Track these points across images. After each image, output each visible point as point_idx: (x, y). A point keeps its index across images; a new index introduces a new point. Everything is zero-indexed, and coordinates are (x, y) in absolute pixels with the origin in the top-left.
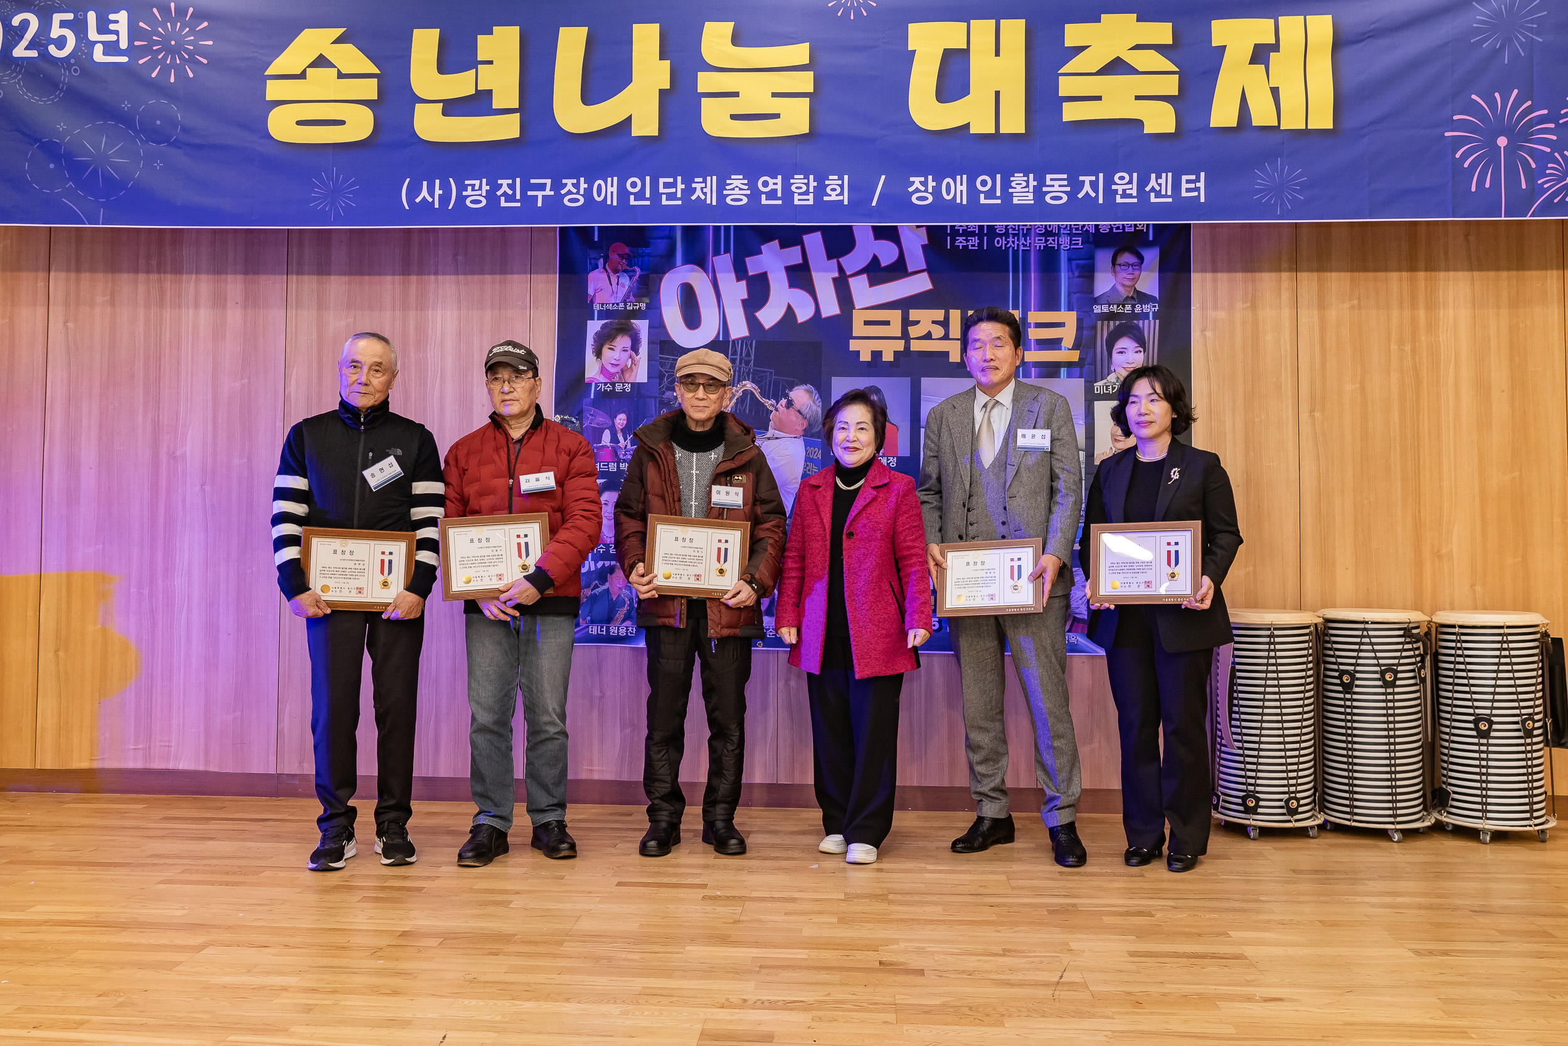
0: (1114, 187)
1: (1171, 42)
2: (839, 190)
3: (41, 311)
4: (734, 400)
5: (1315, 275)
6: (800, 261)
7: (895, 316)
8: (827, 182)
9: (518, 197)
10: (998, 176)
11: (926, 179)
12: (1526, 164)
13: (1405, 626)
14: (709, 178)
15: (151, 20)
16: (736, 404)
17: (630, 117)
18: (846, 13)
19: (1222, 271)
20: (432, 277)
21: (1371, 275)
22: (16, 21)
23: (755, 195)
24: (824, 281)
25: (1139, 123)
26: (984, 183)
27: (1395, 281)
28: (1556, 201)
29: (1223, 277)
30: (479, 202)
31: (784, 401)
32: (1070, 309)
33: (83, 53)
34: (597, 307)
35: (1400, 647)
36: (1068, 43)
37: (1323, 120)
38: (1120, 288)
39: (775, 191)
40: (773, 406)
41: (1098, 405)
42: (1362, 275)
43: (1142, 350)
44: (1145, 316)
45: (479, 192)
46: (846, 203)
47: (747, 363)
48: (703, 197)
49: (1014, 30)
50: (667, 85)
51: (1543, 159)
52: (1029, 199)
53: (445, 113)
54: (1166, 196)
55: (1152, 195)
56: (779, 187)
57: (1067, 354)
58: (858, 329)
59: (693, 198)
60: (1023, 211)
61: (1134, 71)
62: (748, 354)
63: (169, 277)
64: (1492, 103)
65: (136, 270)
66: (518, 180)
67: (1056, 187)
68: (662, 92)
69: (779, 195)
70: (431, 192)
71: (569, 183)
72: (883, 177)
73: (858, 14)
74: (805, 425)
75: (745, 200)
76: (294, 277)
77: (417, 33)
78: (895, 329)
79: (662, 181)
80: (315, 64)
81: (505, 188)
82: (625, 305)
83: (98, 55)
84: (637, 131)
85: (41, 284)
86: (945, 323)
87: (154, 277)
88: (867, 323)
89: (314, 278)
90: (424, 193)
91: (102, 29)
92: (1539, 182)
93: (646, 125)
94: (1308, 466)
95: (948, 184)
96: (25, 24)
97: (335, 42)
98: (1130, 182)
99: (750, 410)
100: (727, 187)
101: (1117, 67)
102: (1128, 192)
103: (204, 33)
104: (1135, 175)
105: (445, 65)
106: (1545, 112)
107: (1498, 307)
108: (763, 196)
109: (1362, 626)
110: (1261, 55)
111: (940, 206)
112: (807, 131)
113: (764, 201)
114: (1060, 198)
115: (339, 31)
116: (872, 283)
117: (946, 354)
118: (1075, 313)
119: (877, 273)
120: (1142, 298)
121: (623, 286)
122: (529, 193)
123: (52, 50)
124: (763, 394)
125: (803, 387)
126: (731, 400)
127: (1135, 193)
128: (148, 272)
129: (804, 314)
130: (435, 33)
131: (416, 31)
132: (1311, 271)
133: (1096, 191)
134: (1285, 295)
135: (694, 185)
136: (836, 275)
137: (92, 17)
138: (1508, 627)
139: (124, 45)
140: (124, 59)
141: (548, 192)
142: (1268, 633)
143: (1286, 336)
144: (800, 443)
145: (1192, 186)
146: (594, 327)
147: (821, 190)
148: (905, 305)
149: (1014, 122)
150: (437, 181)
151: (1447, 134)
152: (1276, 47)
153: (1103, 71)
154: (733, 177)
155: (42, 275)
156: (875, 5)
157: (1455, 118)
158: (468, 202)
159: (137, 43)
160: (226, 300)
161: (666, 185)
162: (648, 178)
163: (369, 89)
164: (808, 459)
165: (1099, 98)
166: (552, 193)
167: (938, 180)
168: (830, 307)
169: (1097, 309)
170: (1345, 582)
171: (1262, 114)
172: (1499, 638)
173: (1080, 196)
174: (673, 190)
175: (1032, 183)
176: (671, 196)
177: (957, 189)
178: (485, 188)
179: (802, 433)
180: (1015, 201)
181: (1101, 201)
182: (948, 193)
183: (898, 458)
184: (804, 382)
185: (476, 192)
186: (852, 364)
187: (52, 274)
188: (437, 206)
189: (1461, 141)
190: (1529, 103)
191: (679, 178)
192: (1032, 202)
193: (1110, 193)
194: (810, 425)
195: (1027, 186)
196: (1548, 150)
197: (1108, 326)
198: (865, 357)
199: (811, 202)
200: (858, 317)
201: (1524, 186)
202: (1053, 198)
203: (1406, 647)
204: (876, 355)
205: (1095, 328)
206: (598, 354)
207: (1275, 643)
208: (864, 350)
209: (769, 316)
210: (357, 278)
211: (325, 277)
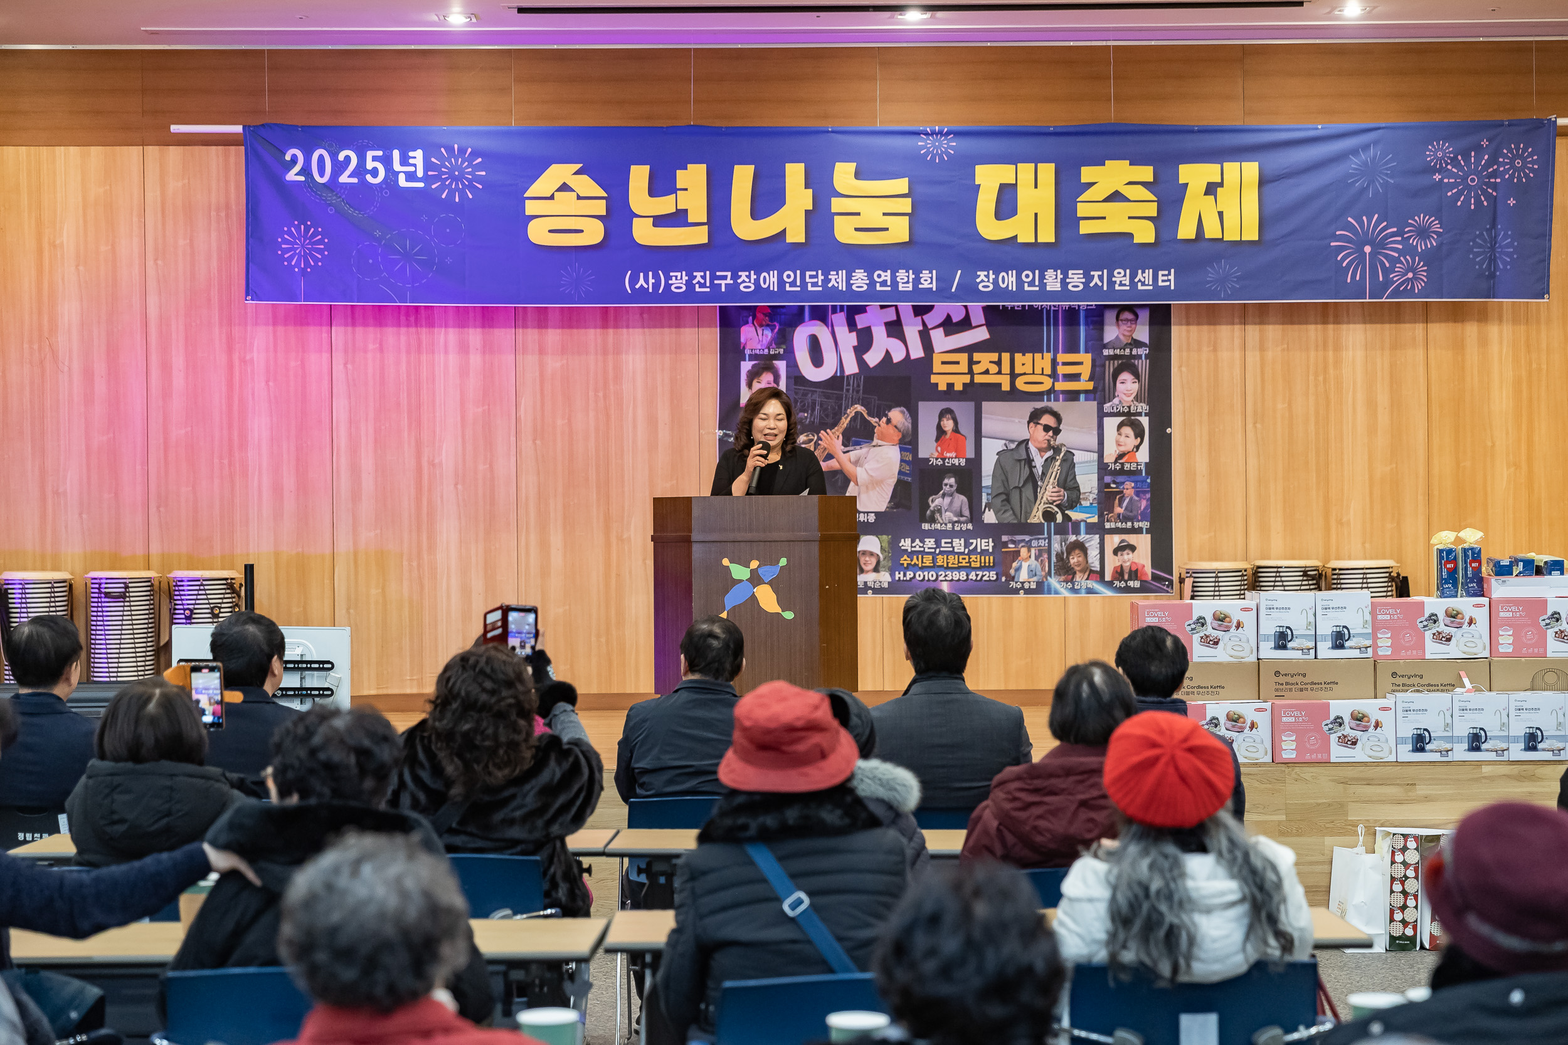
0: (1114, 279)
1: (1152, 180)
2: (929, 281)
3: (326, 356)
4: (849, 419)
5: (1257, 327)
6: (895, 318)
7: (963, 358)
8: (921, 275)
9: (708, 284)
10: (1037, 272)
11: (988, 273)
12: (1382, 264)
13: (1303, 569)
14: (840, 272)
15: (440, 157)
16: (850, 421)
17: (785, 229)
18: (934, 158)
19: (1193, 325)
21: (1296, 327)
22: (341, 156)
23: (872, 284)
24: (912, 331)
25: (1130, 236)
26: (1027, 276)
27: (1313, 331)
28: (1401, 289)
29: (1194, 329)
30: (680, 288)
31: (884, 419)
32: (1087, 351)
33: (391, 180)
34: (748, 352)
35: (1300, 583)
36: (1084, 179)
37: (1252, 234)
38: (1121, 337)
39: (886, 281)
40: (876, 422)
41: (1106, 420)
42: (1289, 327)
43: (1137, 381)
44: (1140, 357)
45: (681, 281)
46: (934, 289)
47: (858, 392)
48: (836, 285)
49: (1048, 171)
50: (811, 208)
51: (1394, 261)
52: (1057, 287)
53: (655, 225)
54: (1148, 285)
55: (1139, 284)
56: (889, 279)
57: (1085, 384)
58: (937, 367)
59: (830, 285)
60: (1053, 296)
61: (1128, 200)
62: (858, 386)
63: (424, 329)
64: (1361, 223)
65: (399, 325)
66: (708, 273)
67: (1076, 279)
68: (806, 211)
69: (889, 283)
70: (647, 281)
71: (743, 274)
72: (959, 272)
73: (941, 158)
74: (900, 436)
75: (865, 287)
76: (521, 330)
77: (634, 169)
78: (964, 367)
79: (808, 273)
80: (559, 190)
81: (699, 279)
82: (769, 351)
83: (402, 182)
84: (790, 239)
85: (325, 334)
86: (999, 363)
87: (412, 329)
88: (943, 363)
89: (536, 331)
90: (642, 281)
91: (404, 161)
92: (1391, 276)
93: (796, 235)
94: (1252, 462)
95: (1003, 277)
96: (348, 158)
97: (574, 174)
98: (1125, 276)
99: (861, 426)
100: (853, 278)
101: (1116, 197)
102: (1123, 282)
103: (479, 167)
104: (1128, 271)
105: (653, 192)
106: (1395, 229)
107: (1383, 349)
108: (878, 285)
109: (1275, 570)
110: (1211, 189)
111: (999, 292)
112: (907, 240)
113: (878, 288)
114: (1078, 286)
115: (577, 166)
116: (947, 334)
117: (1000, 385)
118: (1089, 355)
119: (950, 326)
120: (1137, 344)
121: (767, 336)
122: (716, 282)
123: (369, 177)
124: (869, 414)
125: (898, 409)
126: (846, 418)
127: (1127, 283)
128: (408, 326)
129: (898, 356)
130: (646, 169)
131: (633, 167)
132: (1255, 324)
133: (1102, 282)
134: (1237, 342)
135: (830, 277)
136: (921, 328)
137: (396, 154)
138: (1367, 569)
139: (420, 174)
140: (421, 185)
141: (729, 281)
142: (1214, 575)
143: (1237, 371)
144: (897, 448)
145: (1166, 278)
146: (746, 366)
147: (917, 281)
148: (970, 349)
149: (1047, 235)
150: (650, 273)
151: (1332, 244)
152: (1221, 184)
153: (1107, 200)
154: (857, 271)
155: (325, 328)
156: (952, 152)
157: (1338, 233)
158: (673, 288)
159: (430, 173)
160: (469, 347)
161: (811, 277)
162: (798, 272)
163: (600, 208)
164: (902, 461)
165: (1104, 218)
166: (732, 282)
167: (997, 274)
168: (917, 352)
169: (1106, 352)
170: (1277, 542)
171: (1212, 230)
172: (1361, 576)
173: (1092, 285)
174: (816, 280)
175: (1060, 276)
176: (814, 284)
177: (1009, 280)
178: (685, 278)
179: (898, 442)
180: (1048, 288)
181: (1105, 288)
182: (1003, 283)
183: (967, 459)
184: (898, 405)
185: (678, 281)
186: (933, 393)
187: (334, 328)
188: (651, 290)
189: (1342, 248)
190: (1385, 223)
191: (820, 272)
192: (1060, 289)
193: (1111, 283)
194: (904, 436)
195: (1056, 278)
196: (1396, 255)
197: (1114, 364)
198: (942, 387)
199: (911, 289)
200: (937, 359)
201: (1381, 279)
202: (1073, 286)
203: (1304, 583)
204: (950, 386)
205: (1104, 366)
206: (750, 385)
207: (1219, 582)
208: (942, 383)
209: (873, 358)
210: (567, 331)
211: (544, 330)
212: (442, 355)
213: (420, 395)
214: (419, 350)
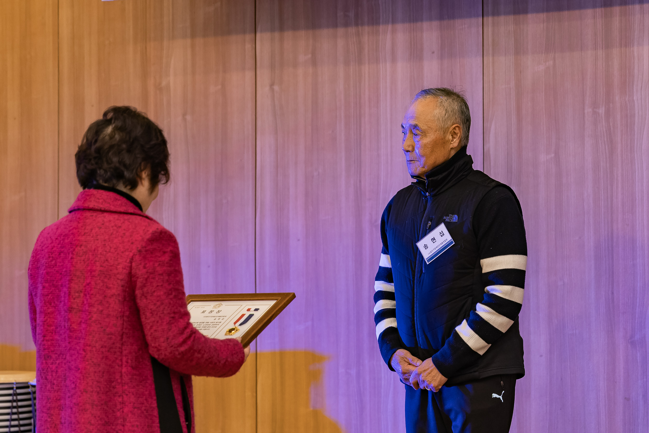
3: (249, 75)
20: (637, 7)
63: (366, 29)
65: (335, 26)
76: (490, 19)
85: (248, 46)
87: (352, 30)
89: (511, 18)
128: (346, 25)
155: (249, 37)
187: (258, 35)
210: (555, 15)
211: (521, 17)
212: (388, 65)
213: (360, 127)
214: (360, 61)
